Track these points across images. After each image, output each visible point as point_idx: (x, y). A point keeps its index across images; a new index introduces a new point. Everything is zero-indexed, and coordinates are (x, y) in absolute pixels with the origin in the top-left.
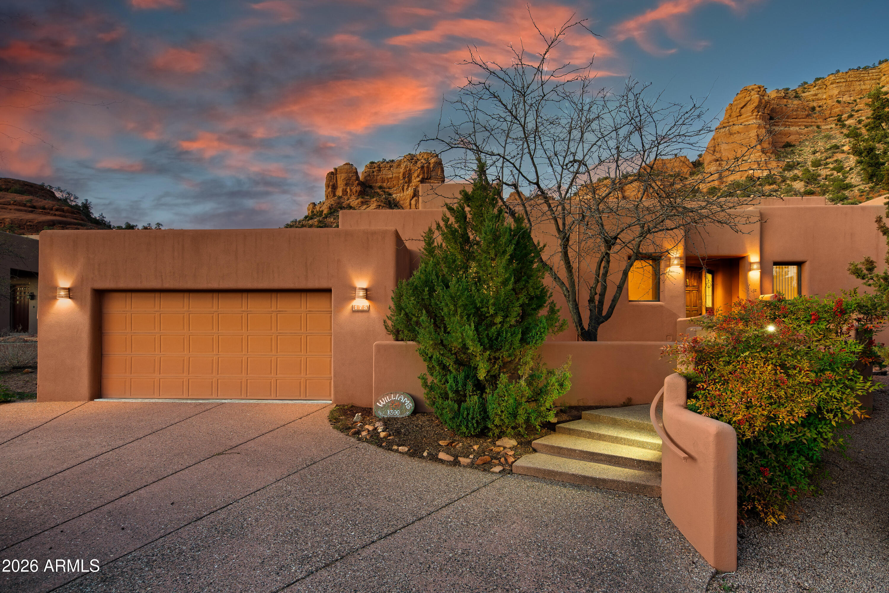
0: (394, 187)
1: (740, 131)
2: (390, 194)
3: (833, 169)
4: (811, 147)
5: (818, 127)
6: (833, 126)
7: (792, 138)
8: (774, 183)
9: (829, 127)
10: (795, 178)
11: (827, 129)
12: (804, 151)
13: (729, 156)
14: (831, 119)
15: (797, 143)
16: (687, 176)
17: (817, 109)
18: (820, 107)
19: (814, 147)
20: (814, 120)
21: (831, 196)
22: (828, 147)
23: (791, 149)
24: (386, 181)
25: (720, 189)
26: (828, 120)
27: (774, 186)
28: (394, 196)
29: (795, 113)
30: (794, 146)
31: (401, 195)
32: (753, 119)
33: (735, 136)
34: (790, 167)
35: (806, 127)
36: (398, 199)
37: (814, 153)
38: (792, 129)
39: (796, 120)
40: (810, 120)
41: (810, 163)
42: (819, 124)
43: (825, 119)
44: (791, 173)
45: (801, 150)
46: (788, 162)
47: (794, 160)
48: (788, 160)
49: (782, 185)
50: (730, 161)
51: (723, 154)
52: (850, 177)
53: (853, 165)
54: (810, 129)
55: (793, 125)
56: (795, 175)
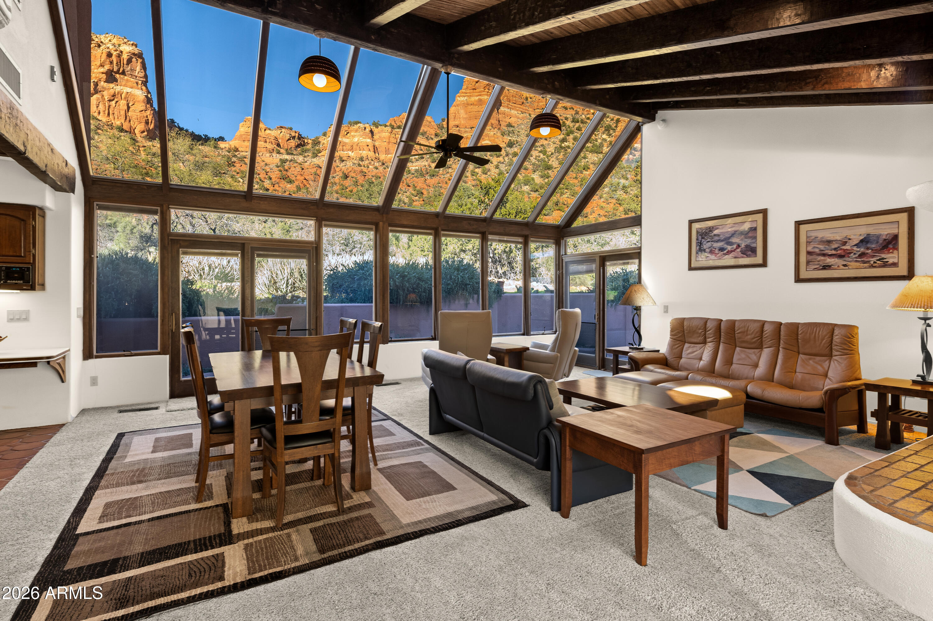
1: (475, 103)
3: (540, 152)
7: (513, 120)
10: (515, 155)
13: (467, 124)
15: (516, 126)
16: (433, 137)
17: (529, 99)
18: (531, 98)
20: (527, 108)
21: (540, 173)
23: (512, 129)
29: (514, 99)
30: (514, 127)
32: (485, 95)
33: (472, 107)
34: (511, 145)
35: (522, 113)
37: (528, 135)
38: (512, 111)
39: (516, 105)
40: (524, 108)
44: (512, 149)
45: (519, 132)
46: (510, 140)
47: (514, 139)
48: (510, 138)
49: (506, 159)
50: (467, 130)
51: (462, 122)
52: (552, 160)
53: (553, 151)
54: (525, 115)
55: (513, 109)
56: (515, 152)
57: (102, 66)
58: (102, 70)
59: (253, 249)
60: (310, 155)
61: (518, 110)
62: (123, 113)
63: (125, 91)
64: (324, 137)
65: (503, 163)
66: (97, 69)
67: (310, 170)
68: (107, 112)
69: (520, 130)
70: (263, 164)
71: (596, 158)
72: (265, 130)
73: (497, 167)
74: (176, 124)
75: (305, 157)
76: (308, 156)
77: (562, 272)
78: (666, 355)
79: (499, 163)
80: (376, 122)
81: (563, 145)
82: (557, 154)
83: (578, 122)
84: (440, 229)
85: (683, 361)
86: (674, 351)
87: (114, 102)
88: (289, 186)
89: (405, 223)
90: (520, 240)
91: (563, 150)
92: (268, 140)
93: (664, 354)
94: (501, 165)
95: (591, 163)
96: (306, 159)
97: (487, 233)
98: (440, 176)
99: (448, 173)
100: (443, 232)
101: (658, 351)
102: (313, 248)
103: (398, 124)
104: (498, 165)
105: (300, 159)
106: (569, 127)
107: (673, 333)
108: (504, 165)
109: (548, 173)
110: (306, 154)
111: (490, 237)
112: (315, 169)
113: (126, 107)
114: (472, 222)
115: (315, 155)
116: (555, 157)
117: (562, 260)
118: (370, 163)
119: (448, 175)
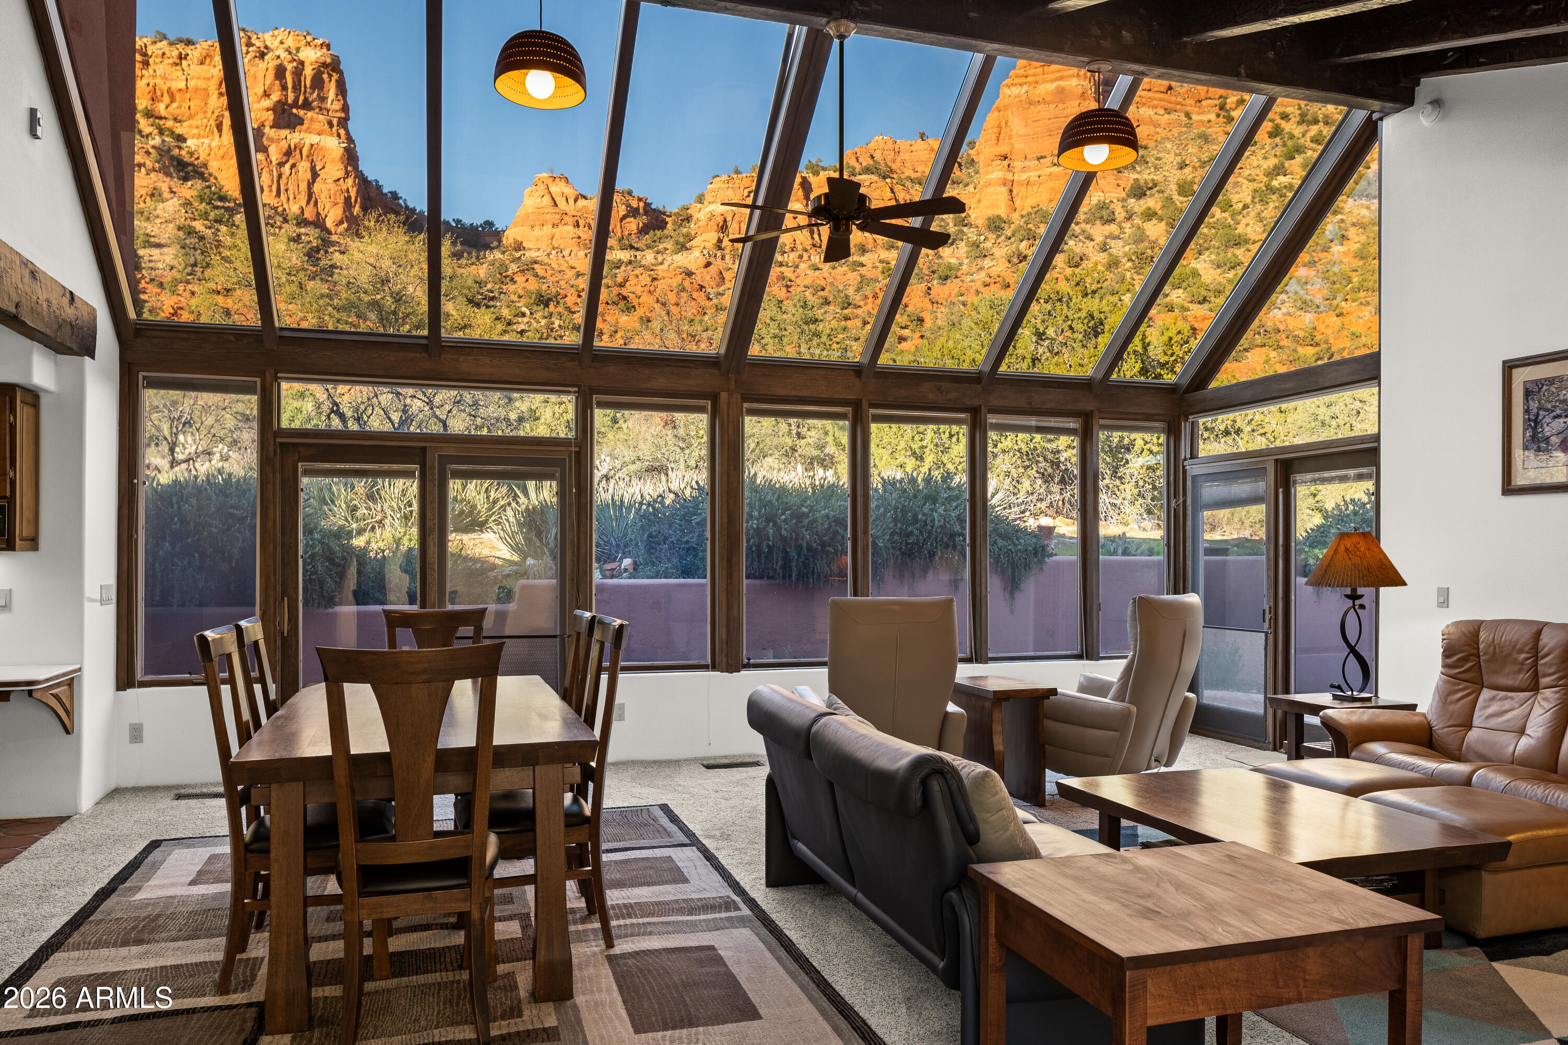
0: (190, 117)
1: (1048, 99)
2: (181, 139)
4: (1176, 155)
5: (1188, 116)
6: (1213, 117)
8: (1112, 220)
9: (1205, 118)
10: (1150, 215)
11: (1202, 121)
12: (1164, 160)
13: (1027, 151)
14: (1209, 102)
15: (1151, 144)
19: (1180, 155)
20: (1180, 99)
21: (1213, 257)
22: (1205, 157)
23: (1141, 153)
24: (166, 99)
25: (1011, 223)
26: (1204, 103)
27: (1112, 228)
28: (190, 142)
30: (1145, 148)
31: (214, 144)
33: (1039, 107)
34: (1139, 192)
35: (1168, 111)
36: (203, 157)
37: (1182, 166)
40: (1173, 99)
41: (1174, 187)
42: (1188, 109)
43: (1200, 101)
44: (1142, 202)
45: (1159, 159)
46: (1136, 180)
47: (1146, 175)
48: (1136, 176)
49: (1127, 225)
50: (1028, 163)
51: (1016, 146)
52: (1244, 221)
53: (1249, 200)
54: (1174, 116)
55: (1144, 104)
56: (1149, 209)
57: (266, 94)
58: (267, 103)
59: (445, 460)
60: (668, 246)
61: (1155, 107)
62: (303, 186)
63: (307, 142)
64: (699, 206)
65: (1118, 238)
66: (259, 102)
67: (669, 281)
68: (274, 188)
69: (1161, 155)
70: (571, 273)
71: (1365, 212)
72: (576, 200)
73: (1104, 248)
74: (401, 201)
75: (658, 252)
76: (666, 249)
77: (1185, 502)
78: (1430, 717)
79: (1106, 237)
80: (814, 162)
81: (1275, 183)
82: (1258, 206)
83: (1316, 122)
84: (865, 404)
85: (1474, 735)
86: (1451, 708)
87: (287, 166)
88: (624, 319)
89: (781, 391)
90: (1072, 425)
91: (1274, 197)
92: (582, 223)
93: (1424, 715)
94: (1112, 243)
95: (1354, 225)
96: (660, 258)
97: (984, 409)
98: (964, 278)
99: (982, 269)
100: (872, 411)
101: (1413, 707)
102: (570, 456)
103: (864, 164)
104: (1105, 244)
105: (649, 257)
106: (1292, 137)
107: (1449, 661)
108: (1121, 243)
109: (1234, 255)
110: (661, 246)
111: (992, 419)
112: (680, 278)
113: (309, 175)
114: (945, 385)
115: (683, 247)
116: (1252, 214)
117: (1185, 471)
118: (801, 257)
119: (983, 274)
